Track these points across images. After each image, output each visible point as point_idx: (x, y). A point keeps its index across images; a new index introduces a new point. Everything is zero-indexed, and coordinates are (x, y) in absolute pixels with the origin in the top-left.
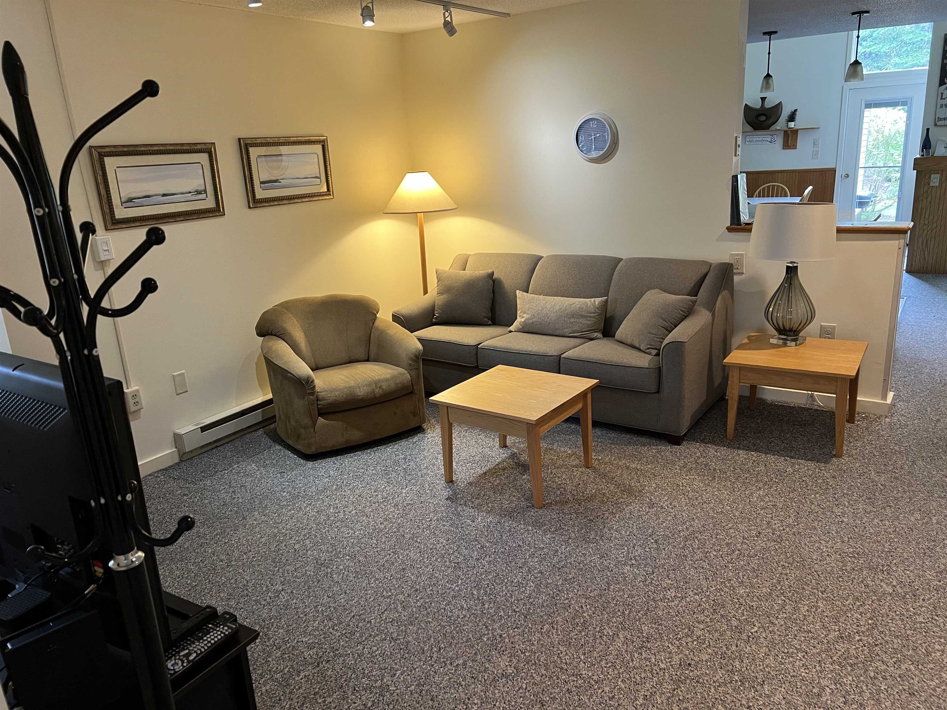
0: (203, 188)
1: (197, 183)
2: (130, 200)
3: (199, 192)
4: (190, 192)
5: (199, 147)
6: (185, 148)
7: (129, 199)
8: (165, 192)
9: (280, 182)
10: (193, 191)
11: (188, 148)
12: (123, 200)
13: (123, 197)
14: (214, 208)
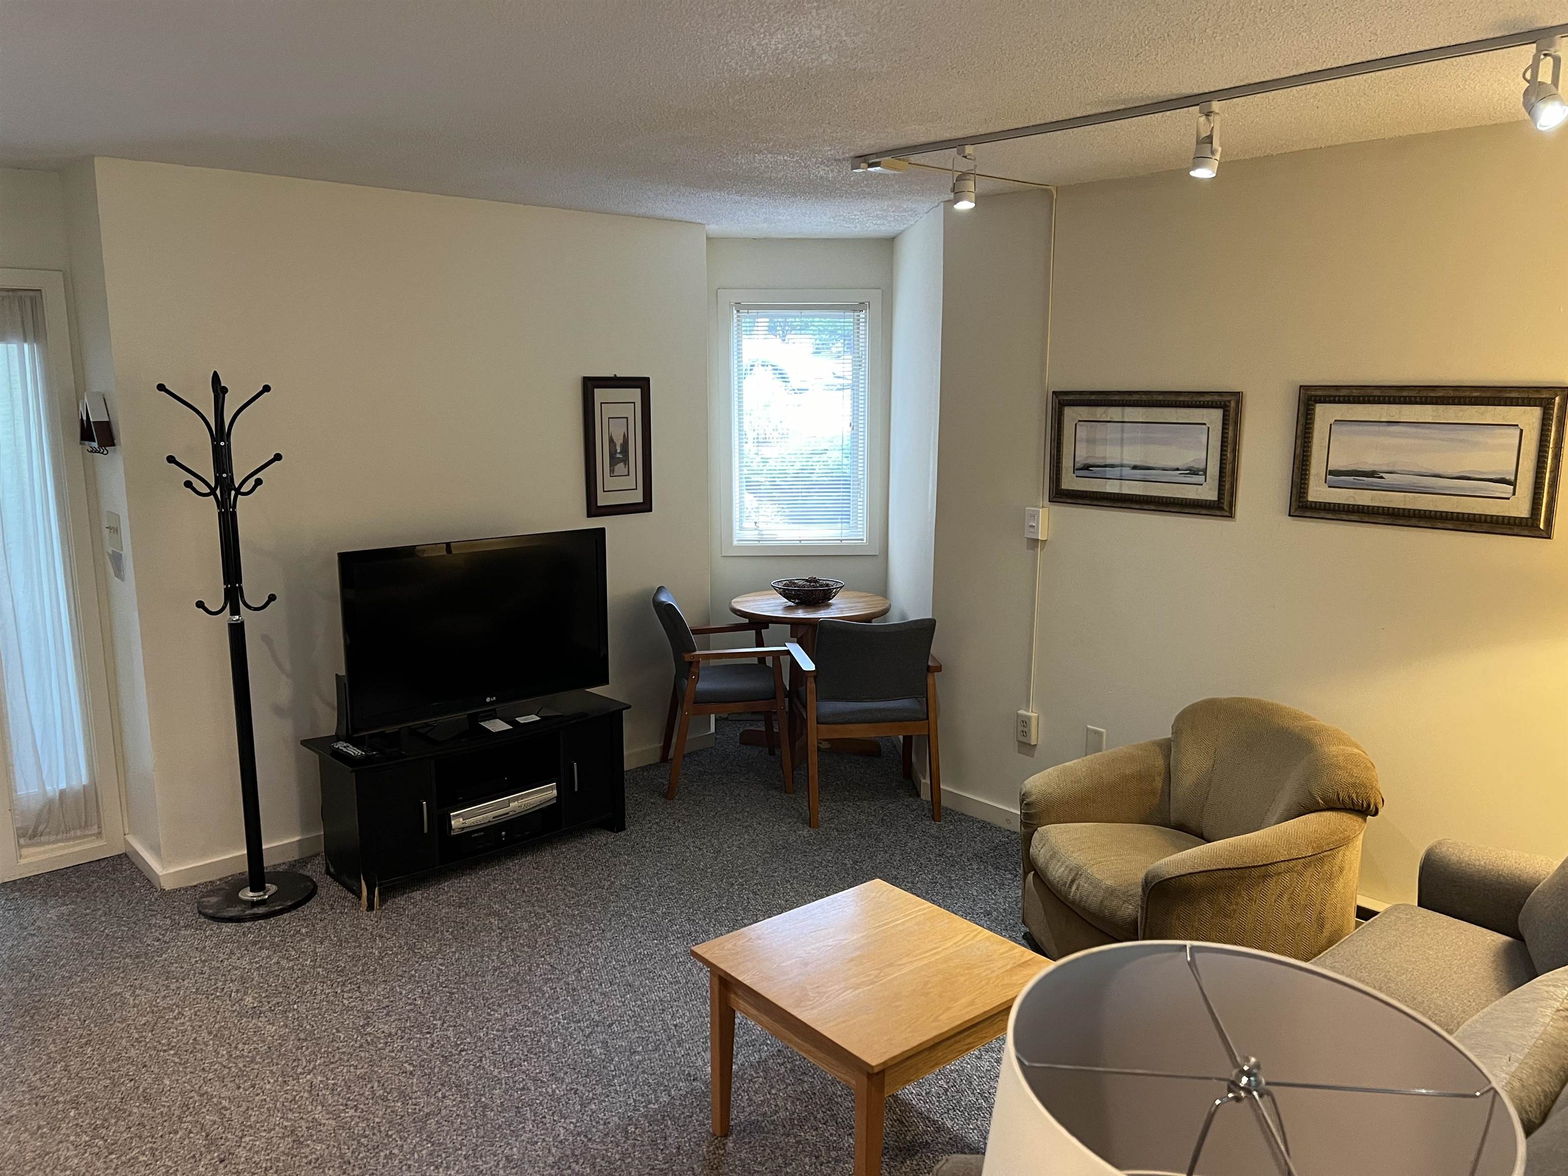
0: (1202, 466)
1: (1192, 456)
2: (1086, 467)
3: (1193, 472)
4: (1178, 469)
5: (1208, 398)
6: (1181, 399)
7: (1085, 465)
8: (1138, 463)
9: (1382, 478)
10: (1184, 468)
11: (1187, 399)
12: (1078, 465)
13: (1078, 462)
14: (1214, 501)
